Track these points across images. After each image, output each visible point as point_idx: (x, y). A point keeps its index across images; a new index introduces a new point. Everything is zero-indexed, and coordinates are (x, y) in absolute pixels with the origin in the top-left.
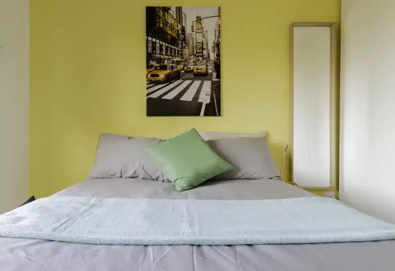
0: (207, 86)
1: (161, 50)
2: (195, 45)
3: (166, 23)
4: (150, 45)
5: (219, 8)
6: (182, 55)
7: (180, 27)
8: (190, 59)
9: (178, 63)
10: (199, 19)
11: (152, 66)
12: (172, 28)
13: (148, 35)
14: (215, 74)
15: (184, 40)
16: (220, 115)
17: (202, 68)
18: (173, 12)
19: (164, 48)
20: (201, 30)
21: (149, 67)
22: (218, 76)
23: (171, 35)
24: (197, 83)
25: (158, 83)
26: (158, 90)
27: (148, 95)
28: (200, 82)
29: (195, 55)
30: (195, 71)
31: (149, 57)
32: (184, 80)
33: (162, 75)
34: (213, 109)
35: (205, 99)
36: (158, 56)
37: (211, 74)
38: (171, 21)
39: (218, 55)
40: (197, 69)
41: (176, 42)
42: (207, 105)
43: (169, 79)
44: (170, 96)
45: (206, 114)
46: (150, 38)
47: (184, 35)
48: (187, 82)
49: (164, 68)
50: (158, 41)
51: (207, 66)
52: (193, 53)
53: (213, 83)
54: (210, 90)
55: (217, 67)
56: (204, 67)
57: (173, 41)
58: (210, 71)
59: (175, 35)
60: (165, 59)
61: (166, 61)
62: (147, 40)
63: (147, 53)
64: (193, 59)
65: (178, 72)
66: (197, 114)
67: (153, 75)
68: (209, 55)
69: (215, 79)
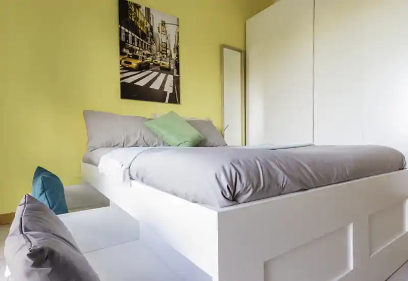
0: (170, 78)
1: (133, 41)
2: (161, 43)
3: (137, 19)
4: (123, 34)
5: (178, 19)
6: (150, 49)
7: (148, 25)
8: (157, 55)
9: (148, 55)
10: (163, 24)
11: (125, 54)
12: (142, 25)
13: (120, 23)
14: (175, 71)
15: (152, 37)
16: (179, 103)
17: (166, 64)
18: (143, 10)
19: (136, 40)
20: (165, 32)
21: (122, 53)
22: (178, 73)
23: (142, 31)
24: (163, 76)
25: (131, 70)
26: (132, 76)
27: (122, 79)
28: (165, 75)
29: (161, 52)
30: (161, 65)
31: (122, 45)
32: (153, 71)
33: (134, 64)
34: (175, 98)
35: (169, 89)
36: (130, 45)
37: (173, 70)
38: (141, 18)
39: (178, 56)
40: (163, 64)
41: (145, 37)
42: (170, 94)
43: (141, 68)
44: (142, 83)
45: (170, 102)
46: (123, 28)
47: (152, 33)
48: (155, 74)
49: (136, 57)
50: (130, 32)
51: (170, 63)
52: (159, 50)
53: (174, 77)
54: (172, 83)
55: (177, 66)
56: (168, 63)
57: (144, 36)
58: (172, 68)
59: (145, 31)
60: (137, 50)
61: (137, 52)
62: (120, 29)
63: (121, 41)
64: (159, 55)
65: (148, 64)
66: (163, 101)
67: (126, 62)
68: (171, 55)
69: (175, 74)
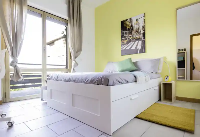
0: (140, 42)
1: (125, 34)
2: (136, 29)
3: (126, 25)
4: (122, 33)
5: (144, 13)
6: (131, 34)
7: (131, 24)
8: (134, 35)
9: (130, 37)
10: (137, 20)
11: (123, 40)
12: (128, 26)
13: (121, 30)
14: (143, 38)
15: (132, 28)
16: (145, 52)
17: (138, 37)
18: (129, 21)
19: (126, 33)
20: (138, 24)
21: (122, 40)
22: (144, 38)
23: (128, 28)
25: (124, 45)
26: (124, 47)
27: (121, 49)
28: (138, 42)
29: (136, 33)
30: (136, 38)
31: (122, 37)
32: (132, 42)
33: (125, 42)
34: (143, 50)
35: (139, 47)
36: (124, 36)
37: (142, 38)
38: (128, 23)
39: (144, 31)
40: (137, 37)
41: (130, 30)
42: (140, 49)
43: (128, 43)
44: (128, 48)
45: (140, 53)
46: (122, 31)
47: (132, 27)
49: (126, 39)
50: (124, 31)
51: (140, 35)
53: (142, 41)
54: (141, 44)
55: (144, 35)
57: (129, 30)
58: (141, 37)
59: (129, 28)
60: (126, 36)
61: (127, 37)
62: (121, 31)
63: (121, 36)
64: (135, 34)
65: (131, 40)
66: (137, 53)
67: (123, 43)
68: (141, 32)
69: (143, 39)
